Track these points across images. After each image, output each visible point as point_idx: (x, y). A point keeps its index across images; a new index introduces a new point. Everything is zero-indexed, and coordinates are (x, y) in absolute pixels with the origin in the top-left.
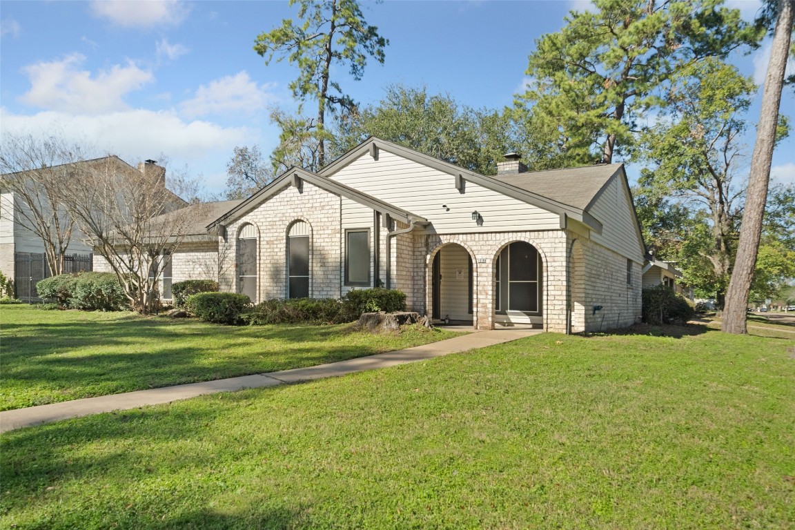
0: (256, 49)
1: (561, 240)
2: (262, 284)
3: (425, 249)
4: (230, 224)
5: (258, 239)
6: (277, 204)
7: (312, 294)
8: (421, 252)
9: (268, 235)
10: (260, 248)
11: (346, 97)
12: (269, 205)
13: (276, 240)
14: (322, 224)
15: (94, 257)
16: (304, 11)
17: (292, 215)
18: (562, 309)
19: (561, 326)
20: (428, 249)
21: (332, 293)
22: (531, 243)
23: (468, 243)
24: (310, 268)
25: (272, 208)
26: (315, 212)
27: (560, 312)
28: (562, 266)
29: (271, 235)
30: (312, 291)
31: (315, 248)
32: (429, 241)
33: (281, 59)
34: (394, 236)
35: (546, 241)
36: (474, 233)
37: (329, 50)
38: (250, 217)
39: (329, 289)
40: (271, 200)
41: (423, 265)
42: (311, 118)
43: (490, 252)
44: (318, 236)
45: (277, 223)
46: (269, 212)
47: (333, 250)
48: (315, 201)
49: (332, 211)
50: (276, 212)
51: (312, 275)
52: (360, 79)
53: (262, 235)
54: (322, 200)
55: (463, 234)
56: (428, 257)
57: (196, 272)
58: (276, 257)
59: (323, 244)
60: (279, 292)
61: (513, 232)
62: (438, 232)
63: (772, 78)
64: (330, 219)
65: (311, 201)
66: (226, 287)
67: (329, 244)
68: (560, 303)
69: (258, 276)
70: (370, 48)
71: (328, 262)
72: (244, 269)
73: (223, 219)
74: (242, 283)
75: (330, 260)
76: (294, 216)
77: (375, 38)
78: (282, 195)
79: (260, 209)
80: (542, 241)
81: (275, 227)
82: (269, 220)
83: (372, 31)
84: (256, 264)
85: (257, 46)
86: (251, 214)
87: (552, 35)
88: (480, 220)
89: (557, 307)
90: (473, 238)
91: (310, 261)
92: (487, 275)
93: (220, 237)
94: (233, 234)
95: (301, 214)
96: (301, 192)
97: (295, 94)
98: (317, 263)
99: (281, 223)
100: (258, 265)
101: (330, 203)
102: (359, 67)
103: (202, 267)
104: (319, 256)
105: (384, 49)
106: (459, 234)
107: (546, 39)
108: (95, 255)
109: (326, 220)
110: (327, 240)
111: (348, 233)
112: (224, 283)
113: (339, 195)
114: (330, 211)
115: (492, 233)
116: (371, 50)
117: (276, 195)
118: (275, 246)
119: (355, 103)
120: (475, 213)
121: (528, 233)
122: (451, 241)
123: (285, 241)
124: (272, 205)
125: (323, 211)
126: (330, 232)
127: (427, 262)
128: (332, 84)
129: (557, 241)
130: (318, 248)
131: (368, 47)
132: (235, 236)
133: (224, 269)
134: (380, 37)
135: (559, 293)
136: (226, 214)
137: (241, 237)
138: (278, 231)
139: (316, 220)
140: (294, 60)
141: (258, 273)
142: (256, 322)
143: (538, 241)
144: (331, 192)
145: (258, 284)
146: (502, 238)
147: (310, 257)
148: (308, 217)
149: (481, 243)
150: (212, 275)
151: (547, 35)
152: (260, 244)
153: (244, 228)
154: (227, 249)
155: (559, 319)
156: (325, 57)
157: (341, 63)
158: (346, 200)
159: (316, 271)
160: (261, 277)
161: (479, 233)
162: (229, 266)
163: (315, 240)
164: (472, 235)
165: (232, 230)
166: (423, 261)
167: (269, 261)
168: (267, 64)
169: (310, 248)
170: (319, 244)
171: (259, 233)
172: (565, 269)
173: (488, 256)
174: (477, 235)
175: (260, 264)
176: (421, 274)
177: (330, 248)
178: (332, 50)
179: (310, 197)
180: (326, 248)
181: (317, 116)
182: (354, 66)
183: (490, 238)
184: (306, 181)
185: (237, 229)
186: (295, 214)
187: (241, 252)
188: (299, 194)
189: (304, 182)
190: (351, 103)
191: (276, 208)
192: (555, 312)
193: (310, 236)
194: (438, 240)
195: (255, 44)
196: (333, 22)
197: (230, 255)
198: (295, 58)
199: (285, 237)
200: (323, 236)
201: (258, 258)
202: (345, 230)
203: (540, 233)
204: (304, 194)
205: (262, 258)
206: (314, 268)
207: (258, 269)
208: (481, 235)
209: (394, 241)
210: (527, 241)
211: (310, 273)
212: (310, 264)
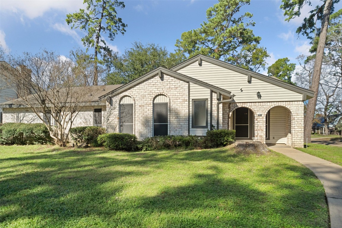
0: (68, 20)
1: (301, 105)
2: (136, 128)
3: (228, 110)
4: (114, 96)
5: (134, 104)
6: (146, 86)
7: (170, 133)
8: (226, 111)
9: (140, 102)
10: (135, 109)
11: (107, 47)
12: (141, 86)
13: (146, 105)
14: (176, 97)
15: (3, 114)
16: (89, 7)
17: (156, 92)
18: (302, 137)
19: (301, 145)
20: (230, 109)
21: (182, 132)
22: (286, 107)
23: (252, 107)
24: (169, 120)
25: (143, 88)
26: (172, 91)
27: (301, 138)
28: (302, 117)
29: (143, 102)
30: (170, 131)
31: (171, 109)
32: (231, 106)
33: (77, 27)
34: (221, 103)
35: (294, 106)
36: (256, 102)
37: (100, 26)
38: (128, 93)
39: (180, 130)
40: (142, 84)
41: (227, 118)
42: (92, 54)
43: (264, 111)
44: (173, 103)
45: (147, 96)
46: (141, 90)
47: (183, 110)
48: (171, 85)
49: (182, 90)
50: (146, 90)
51: (170, 123)
52: (113, 40)
53: (136, 102)
54: (176, 84)
55: (249, 102)
56: (231, 113)
57: (78, 122)
58: (146, 114)
59: (176, 107)
60: (147, 132)
61: (276, 102)
62: (236, 101)
63: (321, 47)
64: (181, 94)
65: (169, 85)
66: (112, 130)
67: (181, 107)
68: (301, 134)
69: (134, 124)
70: (118, 27)
71: (180, 116)
72: (123, 120)
73: (110, 93)
74: (121, 128)
75: (181, 115)
76: (158, 92)
77: (121, 23)
78: (150, 81)
79: (135, 88)
80: (292, 106)
81: (145, 98)
82: (141, 94)
83: (120, 20)
84: (133, 117)
85: (68, 19)
86: (129, 91)
87: (195, 30)
88: (259, 96)
89: (299, 136)
90: (255, 105)
91: (169, 116)
92: (262, 122)
93: (107, 103)
94: (116, 102)
95: (162, 91)
96: (162, 80)
97: (84, 43)
98: (173, 117)
99: (149, 96)
100: (134, 118)
101: (181, 86)
102: (113, 35)
103: (82, 119)
104: (174, 113)
105: (125, 28)
106: (247, 102)
107: (193, 31)
108: (4, 113)
109: (179, 94)
110: (180, 105)
111: (194, 101)
112: (110, 128)
113: (188, 82)
114: (181, 90)
115: (265, 102)
116: (118, 28)
117: (146, 81)
118: (145, 108)
119: (110, 50)
120: (259, 93)
121: (284, 102)
122: (244, 106)
123: (152, 105)
124: (143, 86)
125: (176, 90)
126: (181, 101)
127: (230, 116)
128: (102, 41)
129: (299, 106)
130: (173, 109)
131: (117, 27)
132: (118, 103)
133: (110, 120)
134: (123, 23)
135: (300, 129)
136: (113, 91)
137: (122, 103)
138: (147, 100)
139: (172, 95)
140: (82, 28)
141: (134, 122)
142: (146, 149)
143: (290, 106)
144: (182, 80)
145: (134, 128)
146: (271, 105)
147: (169, 113)
148: (167, 93)
149: (260, 107)
150: (89, 124)
151: (194, 30)
152: (135, 107)
153: (124, 98)
154: (112, 110)
155: (300, 141)
156: (98, 28)
157: (105, 32)
158: (192, 84)
159: (172, 121)
160: (136, 124)
161: (258, 102)
162: (114, 118)
163: (171, 105)
164: (255, 103)
165: (116, 100)
166: (227, 115)
167: (141, 116)
168: (72, 28)
169: (168, 109)
170: (174, 107)
171: (135, 101)
172: (303, 119)
173: (263, 113)
174: (257, 103)
175: (135, 117)
176: (227, 122)
177: (181, 109)
178: (101, 26)
179: (168, 83)
180: (178, 109)
181: (94, 54)
182: (110, 34)
183: (264, 105)
184: (166, 74)
185: (119, 99)
186: (159, 91)
187: (121, 111)
188: (161, 81)
189: (164, 75)
190: (109, 50)
191: (146, 88)
192: (298, 138)
193: (169, 103)
194: (236, 106)
195: (67, 18)
196: (102, 14)
197: (115, 113)
198: (84, 27)
199: (152, 103)
200: (176, 103)
201: (134, 114)
202: (192, 99)
203: (290, 102)
204: (164, 81)
205: (136, 114)
206: (171, 119)
207: (134, 120)
208: (259, 103)
209: (221, 106)
210: (284, 106)
211: (169, 122)
212: (169, 117)
